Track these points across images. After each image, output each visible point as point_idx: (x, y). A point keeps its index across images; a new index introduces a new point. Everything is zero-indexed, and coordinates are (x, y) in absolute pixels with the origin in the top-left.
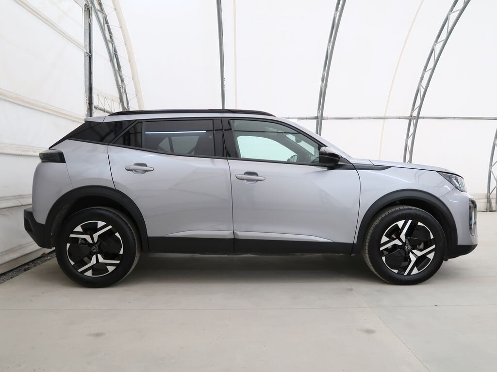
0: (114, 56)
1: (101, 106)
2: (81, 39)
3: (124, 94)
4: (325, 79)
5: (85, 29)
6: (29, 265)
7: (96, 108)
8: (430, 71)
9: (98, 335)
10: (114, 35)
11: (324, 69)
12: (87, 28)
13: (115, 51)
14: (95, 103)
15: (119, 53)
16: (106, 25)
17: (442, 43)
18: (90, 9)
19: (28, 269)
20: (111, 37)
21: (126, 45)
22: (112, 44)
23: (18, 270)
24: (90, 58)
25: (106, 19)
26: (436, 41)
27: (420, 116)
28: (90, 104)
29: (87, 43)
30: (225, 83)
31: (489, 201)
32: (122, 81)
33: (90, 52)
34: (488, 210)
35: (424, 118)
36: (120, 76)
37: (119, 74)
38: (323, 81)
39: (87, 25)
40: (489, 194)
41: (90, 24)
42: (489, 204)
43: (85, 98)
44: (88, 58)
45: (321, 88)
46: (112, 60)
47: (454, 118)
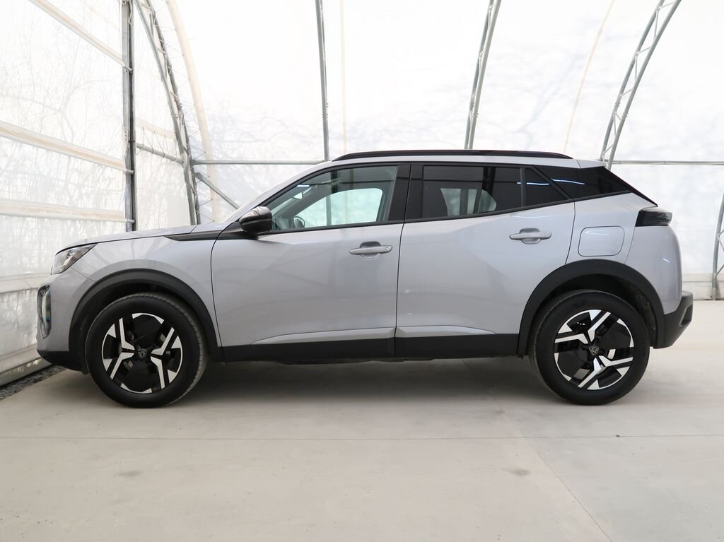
0: (167, 71)
1: (147, 145)
2: (118, 47)
3: (182, 127)
4: (474, 105)
5: (123, 33)
6: (41, 374)
7: (141, 148)
8: (630, 93)
9: (132, 474)
10: (166, 42)
11: (474, 91)
12: (127, 31)
13: (168, 64)
14: (139, 140)
15: (174, 69)
16: (154, 27)
17: (647, 53)
18: (130, 3)
19: (40, 380)
20: (162, 44)
21: (183, 55)
22: (164, 54)
23: (26, 381)
24: (131, 74)
25: (154, 17)
26: (639, 49)
27: (614, 159)
28: (131, 141)
29: (127, 54)
30: (329, 111)
31: (715, 284)
32: (179, 108)
33: (131, 66)
34: (714, 298)
35: (620, 162)
36: (176, 101)
37: (175, 97)
38: (471, 109)
39: (126, 27)
40: (715, 274)
41: (130, 26)
42: (714, 289)
43: (124, 134)
44: (127, 74)
45: (469, 118)
46: (163, 78)
47: (665, 162)
